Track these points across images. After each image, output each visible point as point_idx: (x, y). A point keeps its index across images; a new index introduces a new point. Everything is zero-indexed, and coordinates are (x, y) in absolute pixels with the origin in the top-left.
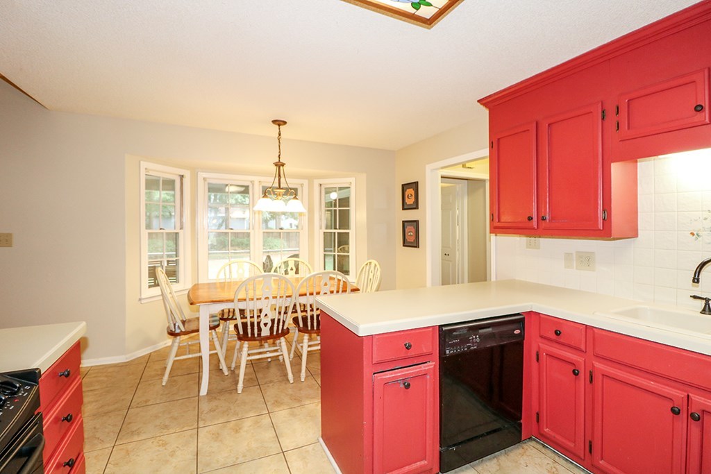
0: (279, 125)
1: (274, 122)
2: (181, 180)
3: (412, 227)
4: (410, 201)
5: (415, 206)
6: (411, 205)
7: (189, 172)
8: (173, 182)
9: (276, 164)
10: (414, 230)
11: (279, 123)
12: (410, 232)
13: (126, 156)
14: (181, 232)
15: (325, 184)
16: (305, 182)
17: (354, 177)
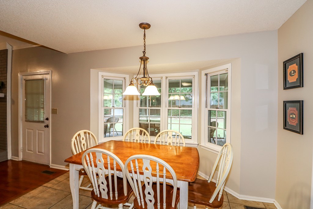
0: (145, 29)
1: (140, 25)
2: (125, 80)
3: (295, 109)
4: (292, 79)
5: (300, 83)
6: (294, 82)
7: (128, 76)
10: (297, 112)
11: (145, 26)
12: (292, 114)
13: (91, 70)
14: (124, 108)
15: (210, 73)
16: (196, 74)
17: (230, 63)
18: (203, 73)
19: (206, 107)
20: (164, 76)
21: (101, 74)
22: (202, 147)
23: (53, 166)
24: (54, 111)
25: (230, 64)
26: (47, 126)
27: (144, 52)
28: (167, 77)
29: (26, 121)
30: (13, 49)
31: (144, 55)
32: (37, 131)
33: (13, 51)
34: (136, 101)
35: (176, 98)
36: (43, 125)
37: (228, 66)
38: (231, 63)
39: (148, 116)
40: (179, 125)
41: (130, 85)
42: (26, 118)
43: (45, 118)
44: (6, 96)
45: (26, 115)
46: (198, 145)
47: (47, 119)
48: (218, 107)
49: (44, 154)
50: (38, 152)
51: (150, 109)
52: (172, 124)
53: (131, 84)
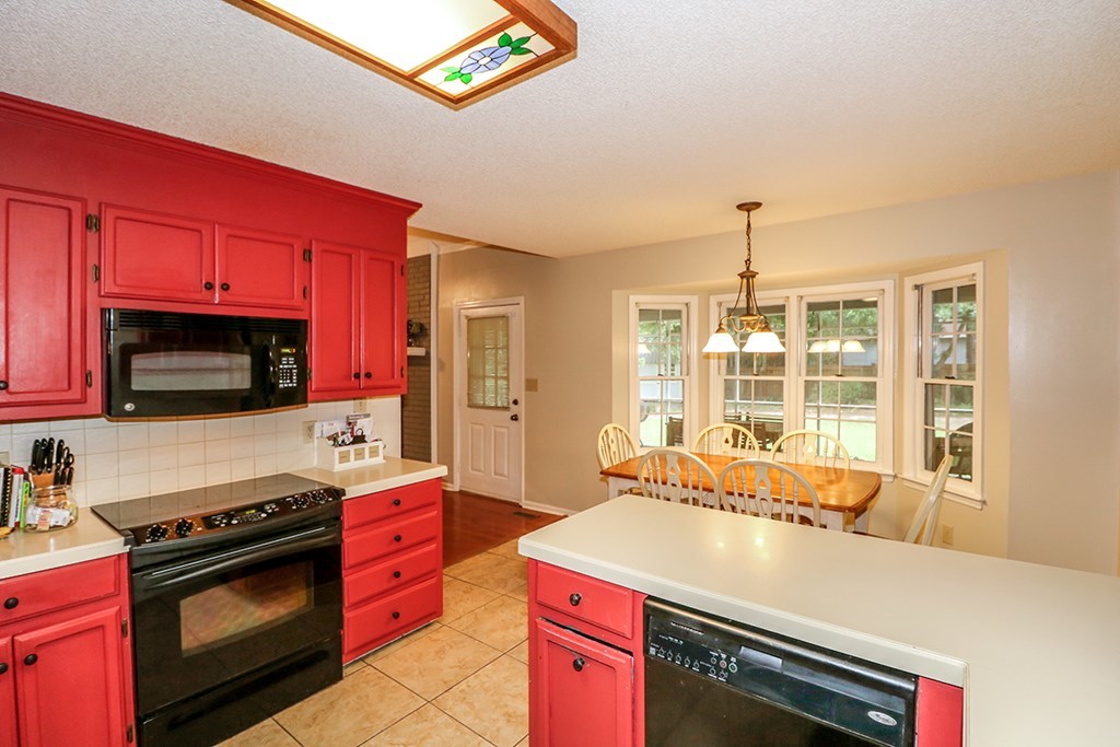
0: (749, 211)
1: (740, 207)
2: (688, 308)
7: (696, 297)
8: (680, 312)
9: (742, 276)
11: (748, 207)
13: (614, 292)
14: (686, 378)
15: (928, 284)
16: (888, 285)
17: (979, 261)
18: (909, 282)
19: (920, 374)
20: (793, 293)
21: (633, 299)
22: (906, 484)
23: (527, 505)
24: (531, 385)
25: (981, 263)
26: (515, 418)
27: (748, 262)
28: (801, 297)
29: (469, 406)
30: (441, 253)
31: (748, 268)
32: (493, 428)
33: (438, 256)
34: (716, 361)
35: (832, 346)
36: (509, 414)
37: (977, 267)
38: (984, 261)
39: (738, 401)
40: (836, 423)
41: (718, 331)
42: (469, 400)
43: (511, 401)
44: (428, 353)
45: (469, 394)
46: (895, 477)
47: (515, 402)
48: (954, 374)
49: (508, 477)
50: (495, 474)
51: (756, 381)
52: (821, 422)
53: (720, 330)
